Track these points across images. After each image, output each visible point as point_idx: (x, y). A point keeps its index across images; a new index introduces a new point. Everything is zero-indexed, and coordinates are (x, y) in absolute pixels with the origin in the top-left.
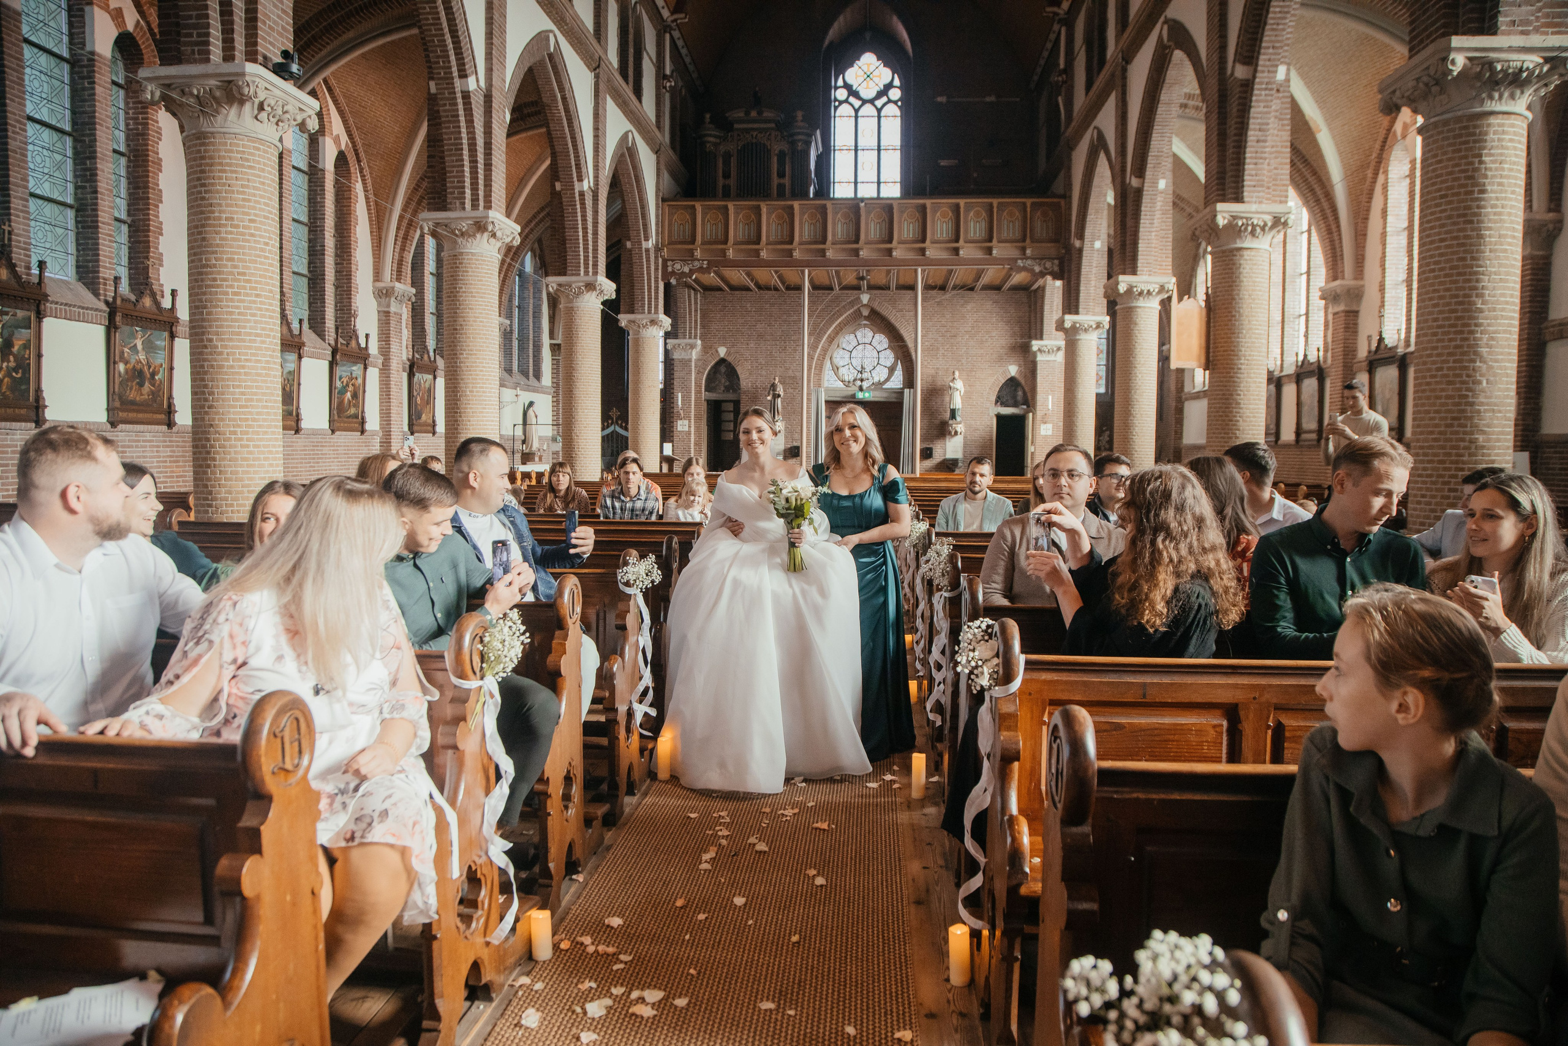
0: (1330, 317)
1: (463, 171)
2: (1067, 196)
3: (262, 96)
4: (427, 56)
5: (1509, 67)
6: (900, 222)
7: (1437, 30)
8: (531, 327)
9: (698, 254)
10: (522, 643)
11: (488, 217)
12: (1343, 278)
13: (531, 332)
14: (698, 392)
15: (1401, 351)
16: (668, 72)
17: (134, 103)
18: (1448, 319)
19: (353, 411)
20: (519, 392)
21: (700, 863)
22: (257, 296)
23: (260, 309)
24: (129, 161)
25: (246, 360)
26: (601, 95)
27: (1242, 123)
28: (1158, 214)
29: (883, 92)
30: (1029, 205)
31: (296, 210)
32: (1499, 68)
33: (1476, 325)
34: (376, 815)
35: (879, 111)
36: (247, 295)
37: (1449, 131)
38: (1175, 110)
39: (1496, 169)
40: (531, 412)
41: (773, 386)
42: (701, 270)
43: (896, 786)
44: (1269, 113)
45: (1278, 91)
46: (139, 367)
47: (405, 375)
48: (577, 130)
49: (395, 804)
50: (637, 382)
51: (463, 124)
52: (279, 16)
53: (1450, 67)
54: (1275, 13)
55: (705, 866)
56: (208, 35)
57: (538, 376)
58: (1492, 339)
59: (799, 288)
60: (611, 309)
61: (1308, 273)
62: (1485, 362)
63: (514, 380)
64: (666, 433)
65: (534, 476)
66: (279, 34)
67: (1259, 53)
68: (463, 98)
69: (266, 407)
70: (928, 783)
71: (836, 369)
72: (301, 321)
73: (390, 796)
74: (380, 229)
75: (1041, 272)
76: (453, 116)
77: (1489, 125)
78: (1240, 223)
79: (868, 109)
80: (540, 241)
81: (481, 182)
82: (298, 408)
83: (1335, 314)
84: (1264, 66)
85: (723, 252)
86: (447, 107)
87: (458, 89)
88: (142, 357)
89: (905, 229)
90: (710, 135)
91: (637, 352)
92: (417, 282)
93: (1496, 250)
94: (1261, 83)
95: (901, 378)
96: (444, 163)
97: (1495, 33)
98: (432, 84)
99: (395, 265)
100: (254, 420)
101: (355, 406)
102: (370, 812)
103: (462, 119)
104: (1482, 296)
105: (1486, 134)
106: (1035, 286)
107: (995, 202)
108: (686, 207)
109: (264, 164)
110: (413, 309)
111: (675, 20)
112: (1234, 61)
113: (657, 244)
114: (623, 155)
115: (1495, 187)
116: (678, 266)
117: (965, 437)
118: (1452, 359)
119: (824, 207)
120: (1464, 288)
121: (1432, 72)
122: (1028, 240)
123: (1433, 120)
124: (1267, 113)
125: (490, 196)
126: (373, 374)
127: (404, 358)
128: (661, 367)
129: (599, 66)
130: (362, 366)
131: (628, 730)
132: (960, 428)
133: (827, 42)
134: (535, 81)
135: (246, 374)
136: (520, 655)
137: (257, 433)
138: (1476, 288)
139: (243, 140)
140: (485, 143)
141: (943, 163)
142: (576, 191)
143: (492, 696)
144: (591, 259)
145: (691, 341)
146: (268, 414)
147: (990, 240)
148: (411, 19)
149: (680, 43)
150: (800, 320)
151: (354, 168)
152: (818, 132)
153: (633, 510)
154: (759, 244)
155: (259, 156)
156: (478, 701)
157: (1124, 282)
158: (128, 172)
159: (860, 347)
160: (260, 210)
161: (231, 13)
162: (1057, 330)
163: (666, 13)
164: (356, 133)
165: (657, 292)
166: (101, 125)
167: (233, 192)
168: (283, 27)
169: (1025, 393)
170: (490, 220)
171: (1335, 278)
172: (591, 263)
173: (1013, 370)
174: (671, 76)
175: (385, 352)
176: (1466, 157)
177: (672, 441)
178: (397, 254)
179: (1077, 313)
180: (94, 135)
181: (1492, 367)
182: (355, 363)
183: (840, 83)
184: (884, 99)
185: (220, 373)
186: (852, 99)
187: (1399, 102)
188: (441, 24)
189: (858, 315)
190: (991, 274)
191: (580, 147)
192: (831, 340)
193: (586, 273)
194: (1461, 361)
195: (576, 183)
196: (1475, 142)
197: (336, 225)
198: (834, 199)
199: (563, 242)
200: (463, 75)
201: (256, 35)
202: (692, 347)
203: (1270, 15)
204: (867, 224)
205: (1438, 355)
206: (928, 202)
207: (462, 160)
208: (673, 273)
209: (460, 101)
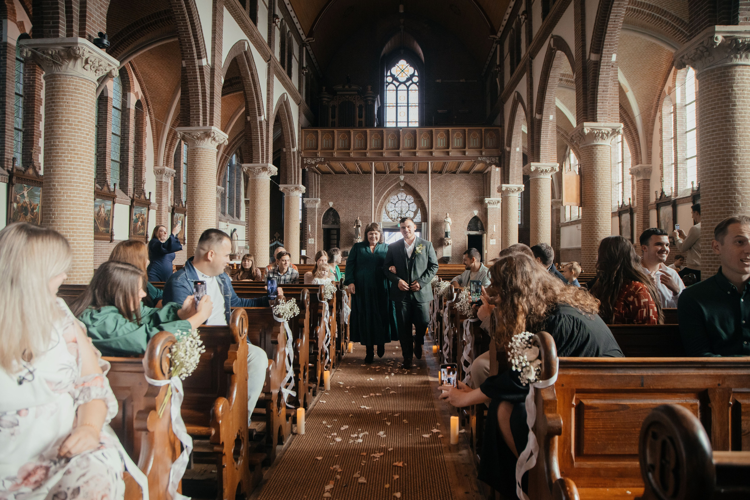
0: (635, 183)
1: (199, 106)
2: (502, 126)
3: (87, 55)
4: (182, 48)
5: (746, 41)
6: (420, 139)
7: (705, 24)
8: (235, 192)
9: (319, 154)
10: (200, 353)
11: (211, 130)
12: (641, 163)
13: (235, 194)
14: (319, 224)
15: (673, 198)
16: (305, 66)
17: (28, 70)
18: (719, 172)
19: (141, 231)
20: (228, 224)
21: (324, 492)
22: (81, 162)
23: (83, 169)
24: (25, 99)
25: (74, 196)
26: (271, 73)
27: (595, 82)
28: (549, 132)
29: (410, 78)
30: (483, 130)
31: (114, 129)
32: (740, 41)
33: (734, 175)
34: (69, 493)
35: (408, 87)
36: (75, 161)
37: (714, 75)
38: (557, 81)
39: (741, 94)
40: (234, 234)
41: (357, 221)
42: (321, 163)
43: (440, 436)
44: (609, 77)
45: (612, 66)
46: (25, 205)
47: (170, 214)
48: (259, 91)
49: (87, 482)
50: (288, 218)
51: (199, 82)
52: (98, 16)
53: (715, 41)
54: (611, 28)
55: (327, 495)
56: (58, 23)
57: (238, 216)
58: (743, 182)
59: (370, 173)
60: (275, 181)
61: (623, 162)
62: (740, 194)
63: (227, 218)
64: (303, 246)
65: (235, 266)
66: (98, 24)
67: (603, 48)
68: (199, 69)
69: (85, 222)
70: (459, 433)
71: (388, 213)
72: (115, 185)
73: (84, 475)
74: (158, 139)
75: (490, 163)
76: (194, 78)
77: (736, 71)
78: (596, 132)
79: (402, 87)
80: (240, 148)
81: (208, 112)
82: (112, 229)
83: (637, 181)
84: (605, 54)
85: (332, 154)
86: (191, 74)
87: (197, 65)
88: (27, 200)
89: (422, 142)
90: (325, 97)
91: (288, 203)
92: (177, 167)
93: (743, 136)
94: (604, 63)
95: (420, 217)
96: (189, 102)
97: (737, 24)
98: (184, 62)
99: (165, 158)
100: (77, 229)
101: (142, 229)
102: (66, 490)
103: (199, 80)
104: (737, 159)
105: (734, 76)
106: (486, 171)
107: (467, 129)
108: (313, 132)
109: (88, 92)
110: (174, 181)
111: (308, 41)
112: (590, 52)
113: (299, 150)
114: (281, 105)
115: (741, 103)
116: (309, 161)
117: (452, 246)
118: (722, 193)
119: (382, 132)
120: (726, 156)
121: (705, 44)
122: (483, 148)
123: (705, 70)
124: (607, 77)
125: (213, 119)
126: (153, 213)
127: (169, 205)
128: (300, 212)
129: (270, 60)
130: (147, 209)
131: (279, 405)
132: (450, 241)
133: (382, 54)
134: (237, 65)
135: (73, 204)
136: (198, 361)
137: (79, 236)
138: (734, 155)
139: (76, 79)
140: (211, 93)
141: (440, 111)
142: (258, 121)
143: (177, 391)
144: (265, 155)
145: (316, 199)
146: (85, 226)
147: (465, 148)
148: (174, 33)
149: (311, 52)
150: (371, 188)
151: (145, 109)
152: (379, 96)
153: (285, 280)
154: (349, 150)
155: (85, 88)
156: (166, 395)
157: (533, 166)
158: (24, 105)
159: (400, 202)
160: (85, 116)
161: (72, 12)
162: (498, 192)
163: (304, 37)
164: (147, 91)
165: (298, 174)
166: (10, 80)
167: (69, 106)
168: (100, 22)
169: (482, 224)
170: (212, 131)
171: (637, 164)
172: (265, 157)
173: (476, 213)
174: (306, 68)
175: (159, 201)
176: (724, 88)
177: (306, 249)
178: (166, 153)
179: (508, 183)
180: (5, 84)
181: (744, 197)
182: (143, 207)
183: (389, 74)
184: (410, 82)
185: (58, 203)
186: (394, 82)
187: (686, 62)
188: (189, 31)
189: (398, 186)
190: (465, 164)
191: (260, 98)
192: (385, 198)
193: (263, 162)
194: (727, 194)
195: (258, 117)
196: (729, 80)
197: (135, 138)
198: (386, 128)
199: (251, 146)
200: (200, 58)
201: (85, 24)
202: (316, 202)
203: (608, 29)
204: (403, 140)
205: (715, 191)
206: (434, 129)
207: (199, 101)
208: (307, 164)
209: (198, 71)
